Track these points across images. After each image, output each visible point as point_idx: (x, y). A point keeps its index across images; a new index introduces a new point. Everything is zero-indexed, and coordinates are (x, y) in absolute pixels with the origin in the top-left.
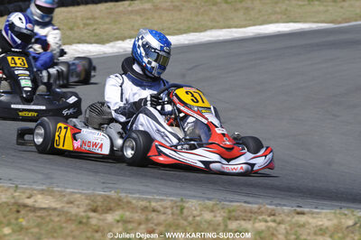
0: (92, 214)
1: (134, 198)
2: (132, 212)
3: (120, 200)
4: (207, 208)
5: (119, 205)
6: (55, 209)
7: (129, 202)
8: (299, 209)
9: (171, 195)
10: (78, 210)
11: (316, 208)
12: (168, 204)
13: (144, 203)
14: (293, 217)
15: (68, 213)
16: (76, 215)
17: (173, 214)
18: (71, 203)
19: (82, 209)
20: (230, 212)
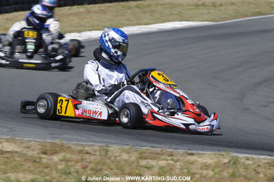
0: (43, 156)
1: (73, 144)
2: (71, 154)
3: (63, 146)
4: (124, 151)
5: (62, 149)
6: (17, 152)
7: (69, 147)
8: (190, 152)
9: (99, 142)
10: (33, 153)
11: (202, 150)
12: (97, 148)
13: (80, 148)
14: (186, 157)
15: (26, 154)
16: (32, 156)
17: (101, 155)
18: (28, 148)
19: (36, 152)
20: (141, 153)
